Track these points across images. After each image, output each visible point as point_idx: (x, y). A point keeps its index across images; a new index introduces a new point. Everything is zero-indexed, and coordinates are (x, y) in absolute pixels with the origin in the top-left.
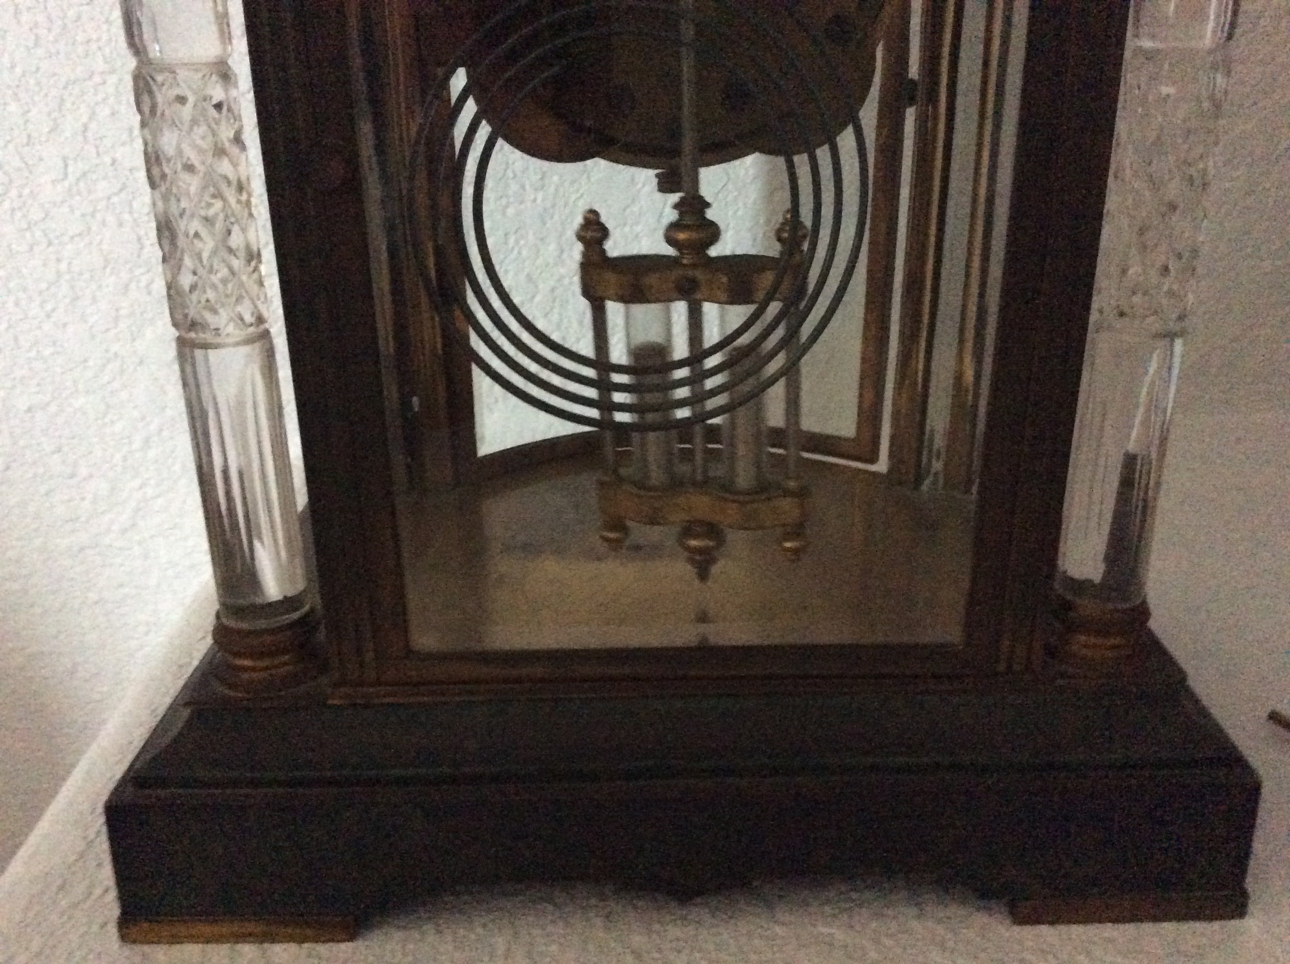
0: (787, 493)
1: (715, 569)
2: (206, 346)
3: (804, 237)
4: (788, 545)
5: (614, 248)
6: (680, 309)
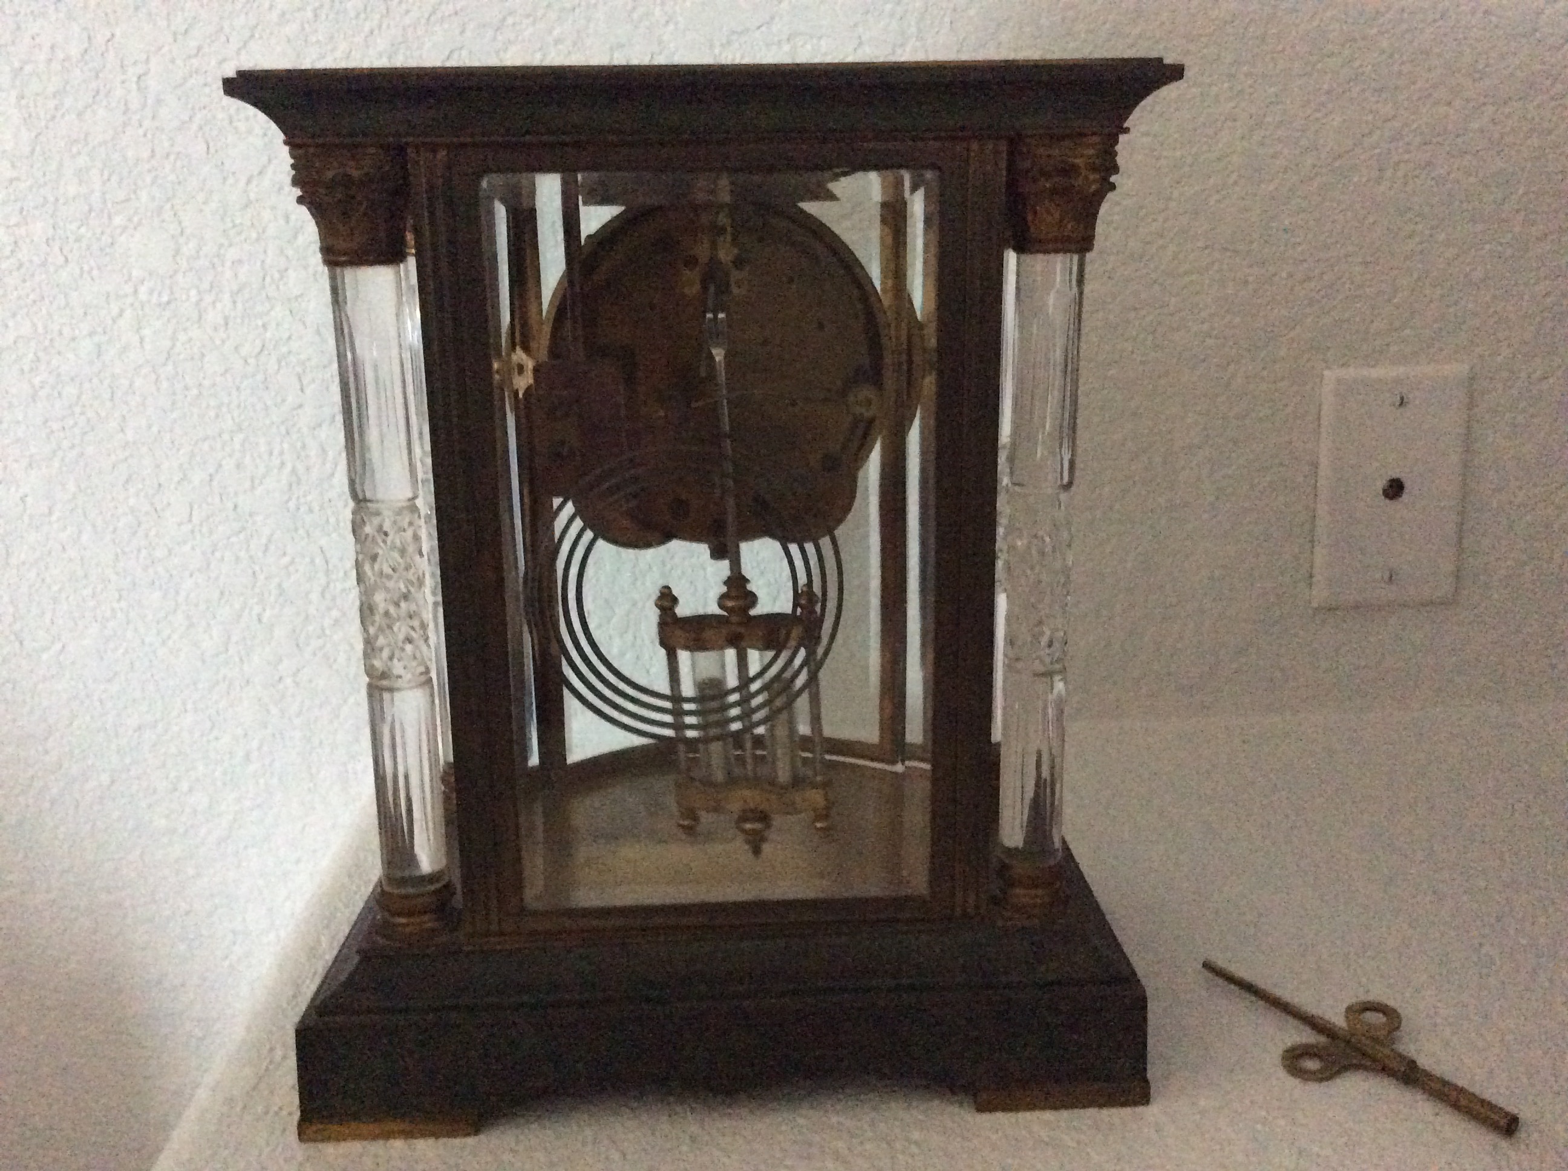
0: (815, 786)
1: (766, 848)
2: (391, 690)
3: (817, 602)
4: (819, 825)
5: (682, 611)
6: (731, 654)
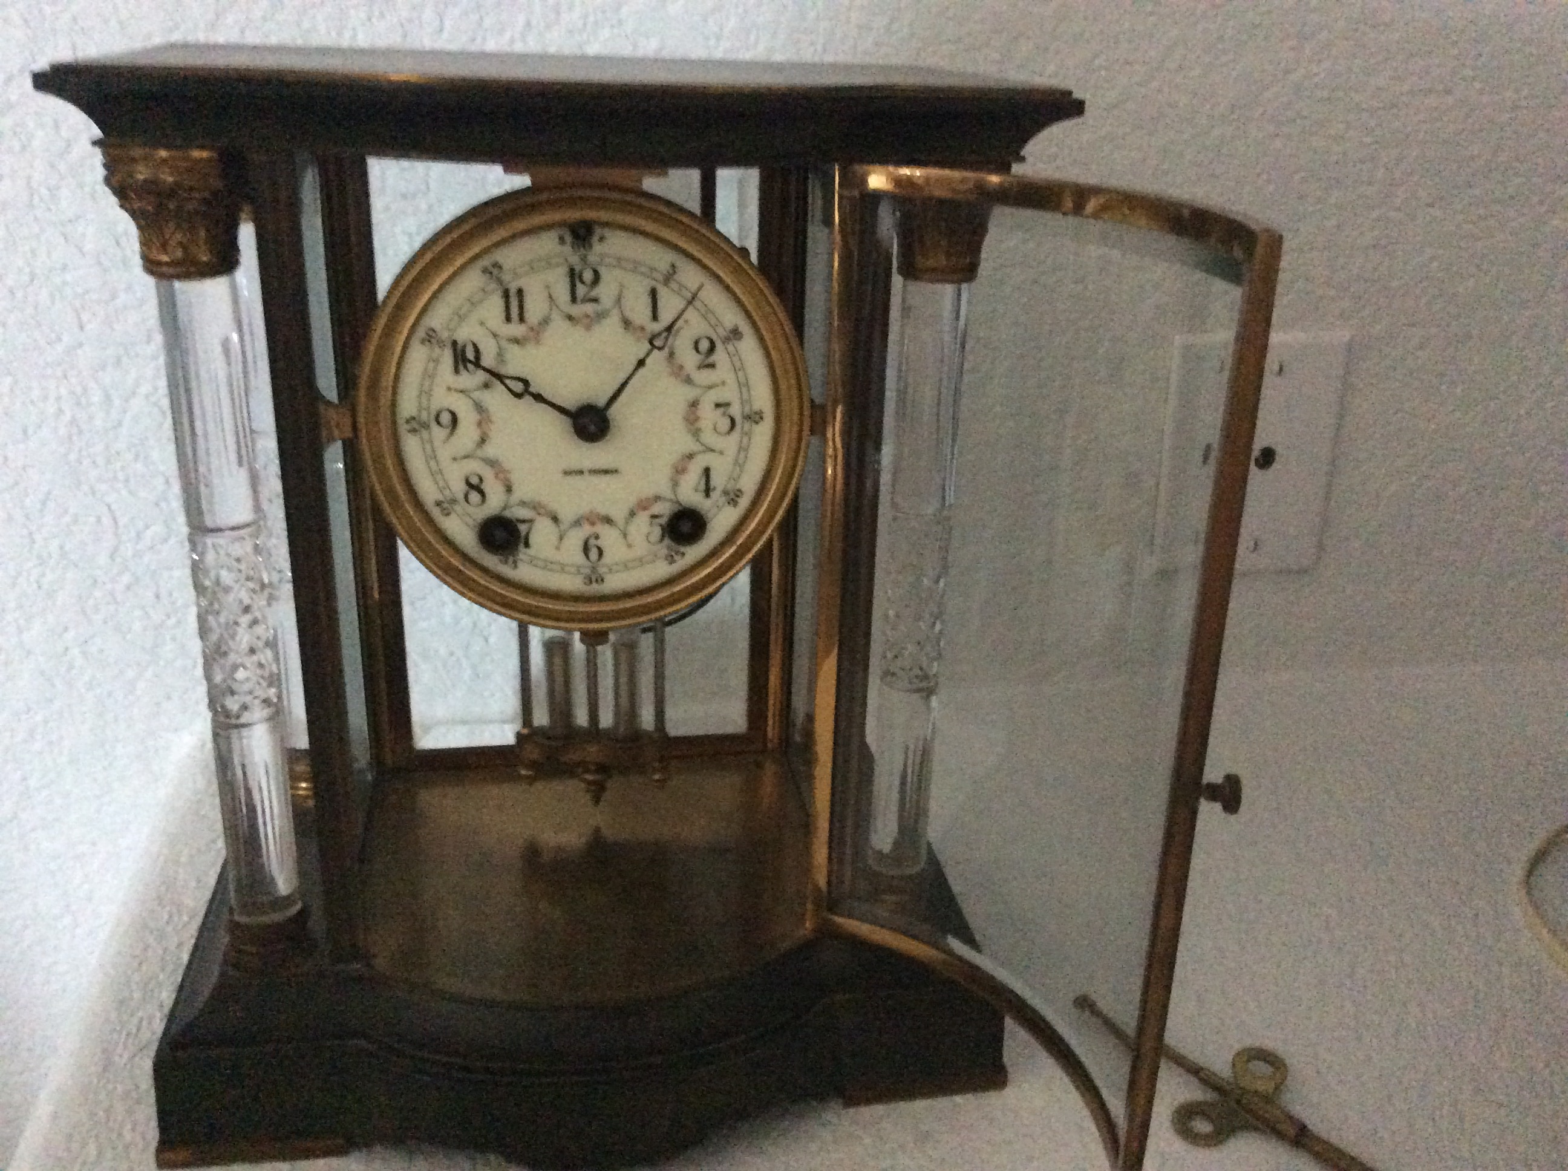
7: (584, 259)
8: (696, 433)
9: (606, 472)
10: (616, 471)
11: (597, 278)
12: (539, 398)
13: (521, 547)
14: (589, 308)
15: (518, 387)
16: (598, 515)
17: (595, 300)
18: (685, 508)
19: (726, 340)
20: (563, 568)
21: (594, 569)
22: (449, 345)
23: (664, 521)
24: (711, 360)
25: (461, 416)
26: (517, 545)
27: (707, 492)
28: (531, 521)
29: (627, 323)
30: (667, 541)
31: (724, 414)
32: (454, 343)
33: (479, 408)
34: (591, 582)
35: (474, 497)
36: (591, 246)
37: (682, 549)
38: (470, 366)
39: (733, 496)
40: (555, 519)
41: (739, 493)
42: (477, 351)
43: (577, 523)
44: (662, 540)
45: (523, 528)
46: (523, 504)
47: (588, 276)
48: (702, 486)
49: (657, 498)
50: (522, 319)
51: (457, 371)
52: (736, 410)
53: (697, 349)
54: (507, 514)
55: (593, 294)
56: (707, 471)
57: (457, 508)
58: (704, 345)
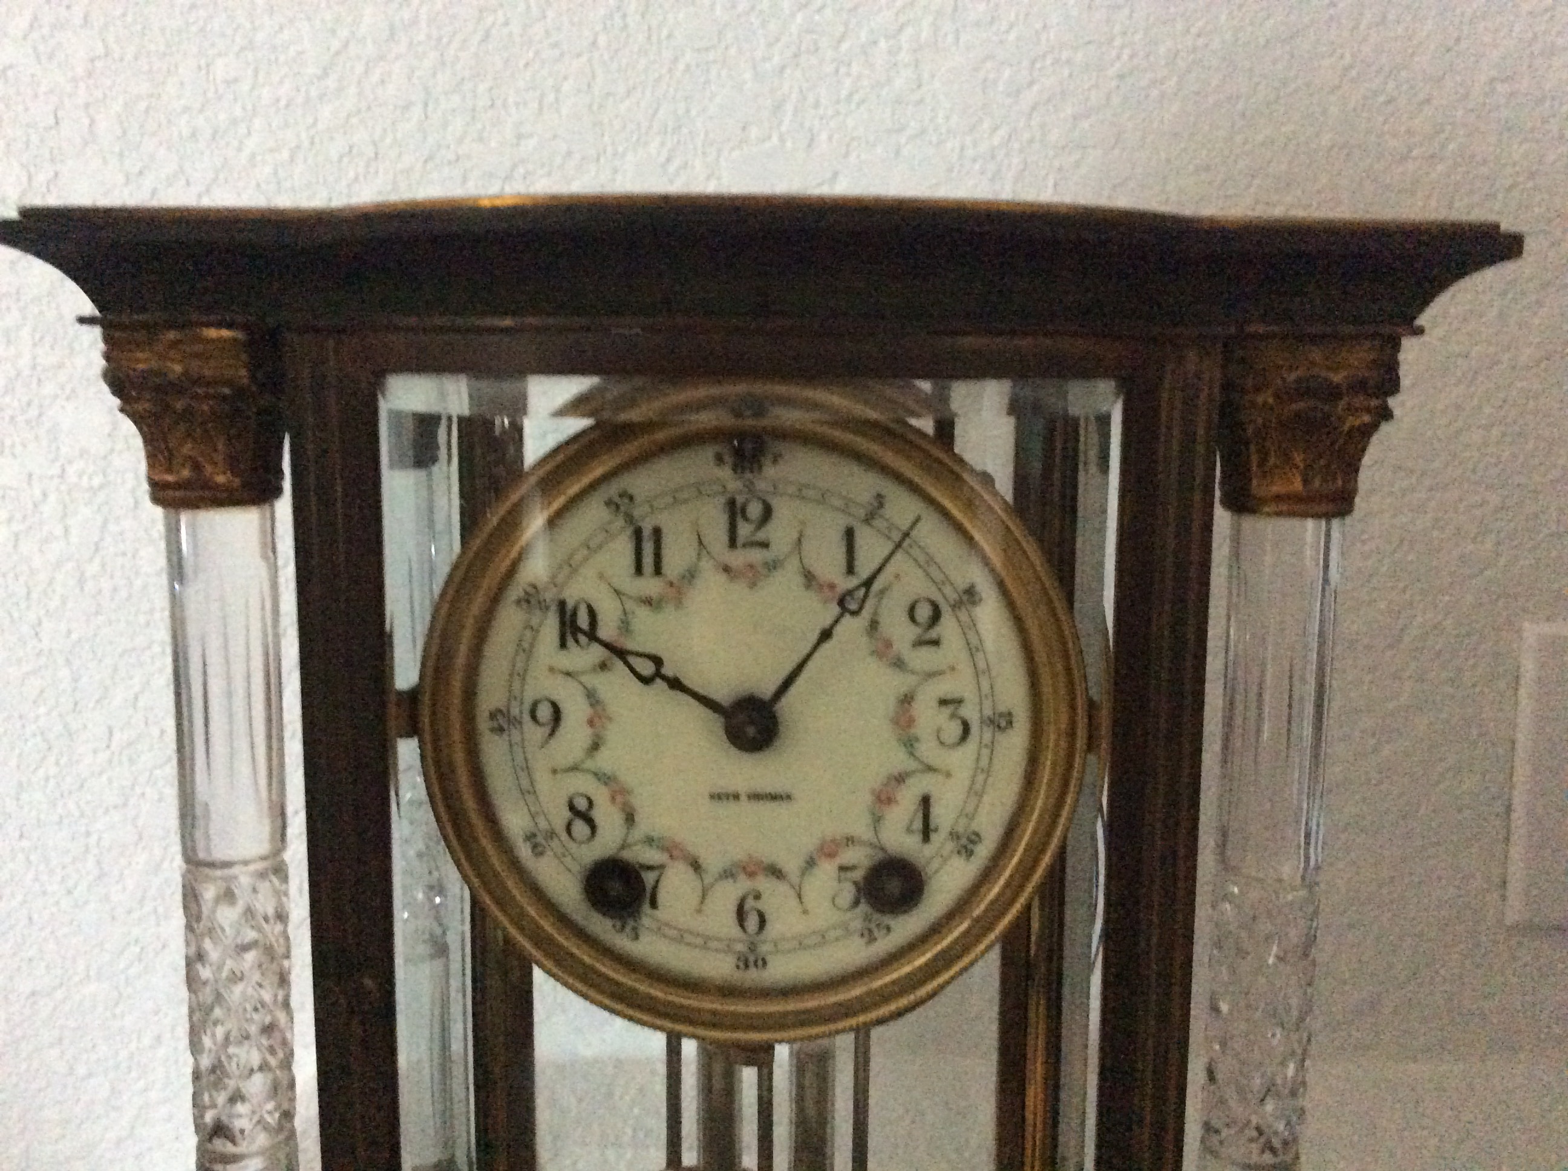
7: (750, 487)
8: (909, 744)
9: (774, 797)
10: (789, 797)
11: (767, 513)
12: (676, 684)
13: (646, 907)
14: (756, 555)
15: (646, 668)
16: (759, 863)
17: (765, 545)
18: (890, 857)
19: (956, 606)
20: (706, 942)
21: (753, 947)
22: (554, 608)
23: (858, 875)
24: (933, 634)
25: (566, 707)
26: (640, 906)
27: (927, 832)
28: (662, 867)
29: (809, 578)
30: (864, 907)
31: (953, 716)
32: (562, 604)
33: (591, 696)
34: (747, 966)
35: (580, 828)
36: (760, 468)
37: (888, 920)
38: (583, 639)
39: (966, 844)
40: (696, 866)
41: (975, 838)
42: (592, 613)
43: (728, 874)
44: (856, 903)
45: (649, 878)
46: (650, 841)
47: (755, 510)
48: (918, 824)
49: (850, 840)
50: (658, 570)
51: (563, 645)
52: (969, 712)
53: (912, 618)
54: (627, 855)
55: (761, 536)
56: (926, 802)
57: (555, 843)
58: (924, 612)
